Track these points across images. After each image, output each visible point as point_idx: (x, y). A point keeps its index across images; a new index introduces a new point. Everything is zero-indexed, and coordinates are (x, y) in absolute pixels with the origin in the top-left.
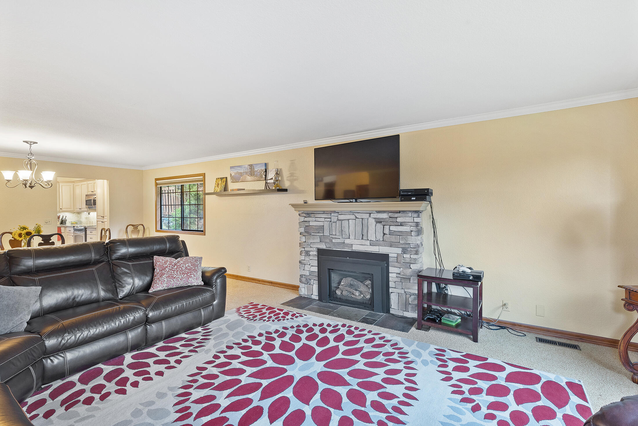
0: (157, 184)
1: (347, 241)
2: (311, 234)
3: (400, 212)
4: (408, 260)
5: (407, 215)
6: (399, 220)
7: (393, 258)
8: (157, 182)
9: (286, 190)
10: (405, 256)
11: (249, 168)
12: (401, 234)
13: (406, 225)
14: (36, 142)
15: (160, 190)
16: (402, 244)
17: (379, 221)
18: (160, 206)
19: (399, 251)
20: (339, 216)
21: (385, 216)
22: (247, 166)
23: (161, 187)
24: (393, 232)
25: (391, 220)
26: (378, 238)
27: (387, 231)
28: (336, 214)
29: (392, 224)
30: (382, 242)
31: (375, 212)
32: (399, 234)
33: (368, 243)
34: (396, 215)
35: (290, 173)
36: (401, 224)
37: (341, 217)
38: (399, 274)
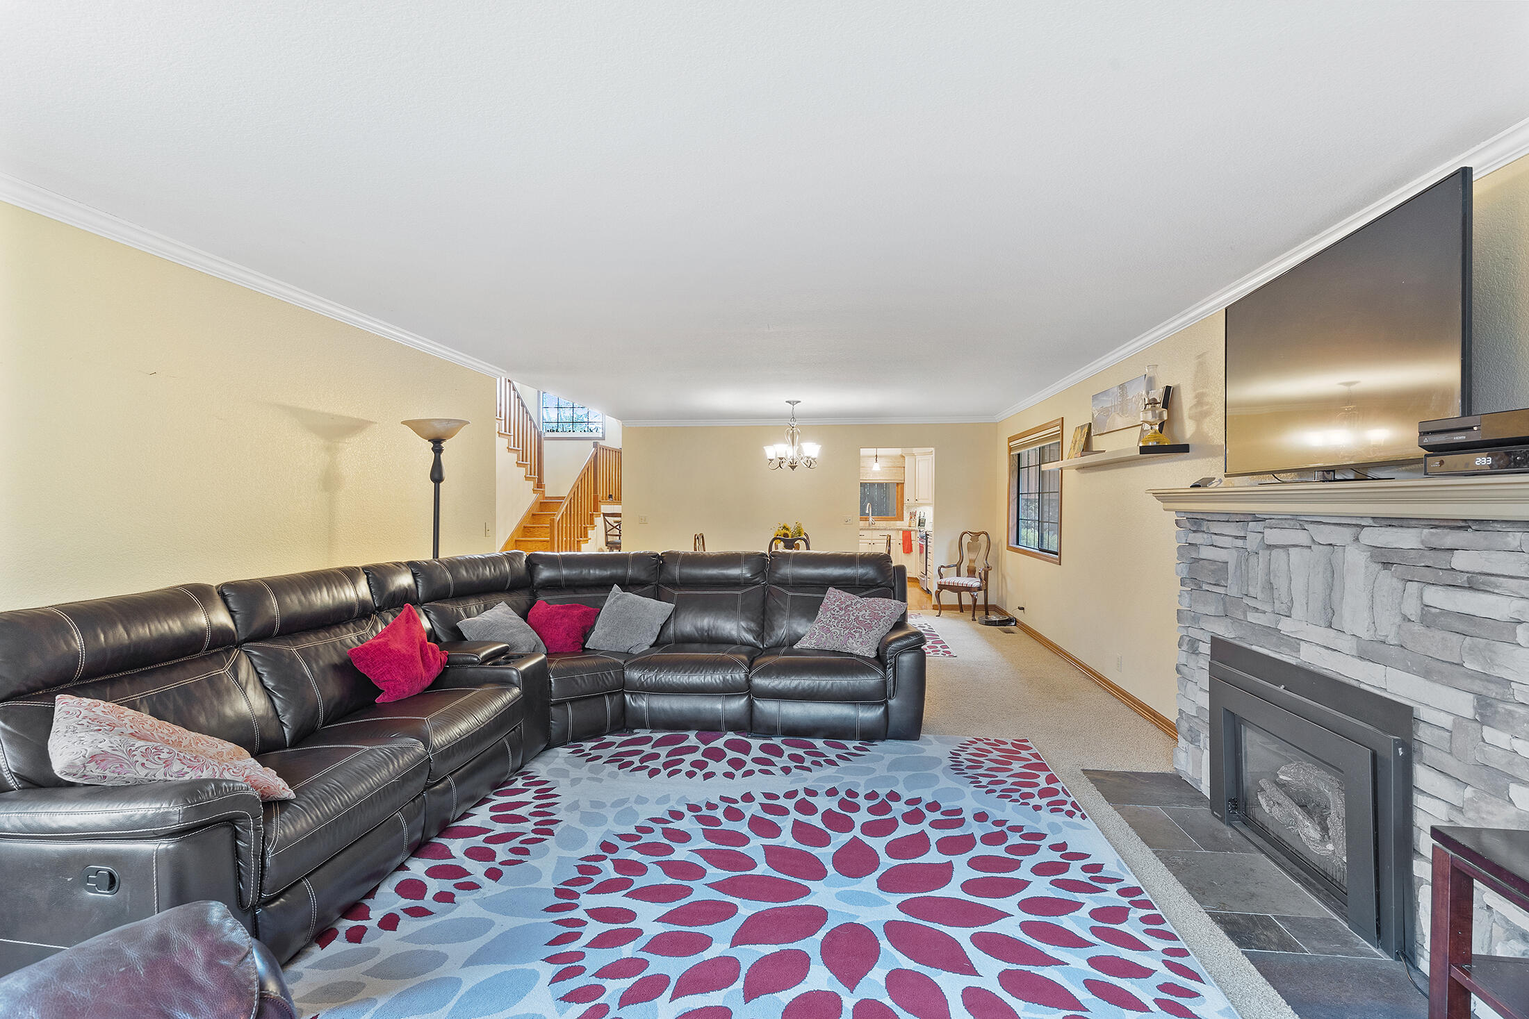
0: (1011, 449)
1: (1286, 626)
2: (1201, 587)
3: (1464, 525)
4: (1498, 760)
5: (1496, 539)
6: (1460, 561)
7: (1437, 732)
8: (1011, 444)
9: (1184, 449)
10: (1488, 733)
11: (1119, 395)
12: (1468, 624)
13: (1496, 591)
14: (799, 400)
15: (1017, 461)
16: (1474, 675)
17: (1385, 559)
18: (1016, 495)
19: (1465, 705)
20: (1267, 531)
21: (1407, 539)
22: (1116, 389)
23: (1019, 455)
24: (1435, 615)
25: (1431, 557)
26: (1381, 634)
27: (1412, 609)
28: (1258, 526)
29: (1429, 575)
30: (1394, 652)
31: (1370, 522)
32: (1460, 626)
33: (1346, 644)
34: (1450, 538)
35: (1196, 397)
36: (1474, 583)
37: (1273, 536)
38: (1460, 810)
